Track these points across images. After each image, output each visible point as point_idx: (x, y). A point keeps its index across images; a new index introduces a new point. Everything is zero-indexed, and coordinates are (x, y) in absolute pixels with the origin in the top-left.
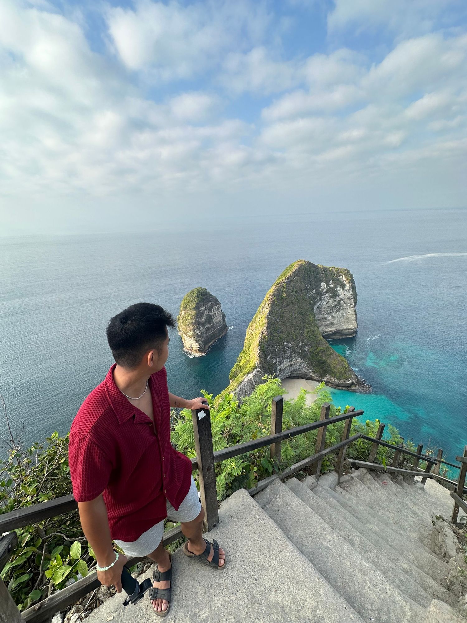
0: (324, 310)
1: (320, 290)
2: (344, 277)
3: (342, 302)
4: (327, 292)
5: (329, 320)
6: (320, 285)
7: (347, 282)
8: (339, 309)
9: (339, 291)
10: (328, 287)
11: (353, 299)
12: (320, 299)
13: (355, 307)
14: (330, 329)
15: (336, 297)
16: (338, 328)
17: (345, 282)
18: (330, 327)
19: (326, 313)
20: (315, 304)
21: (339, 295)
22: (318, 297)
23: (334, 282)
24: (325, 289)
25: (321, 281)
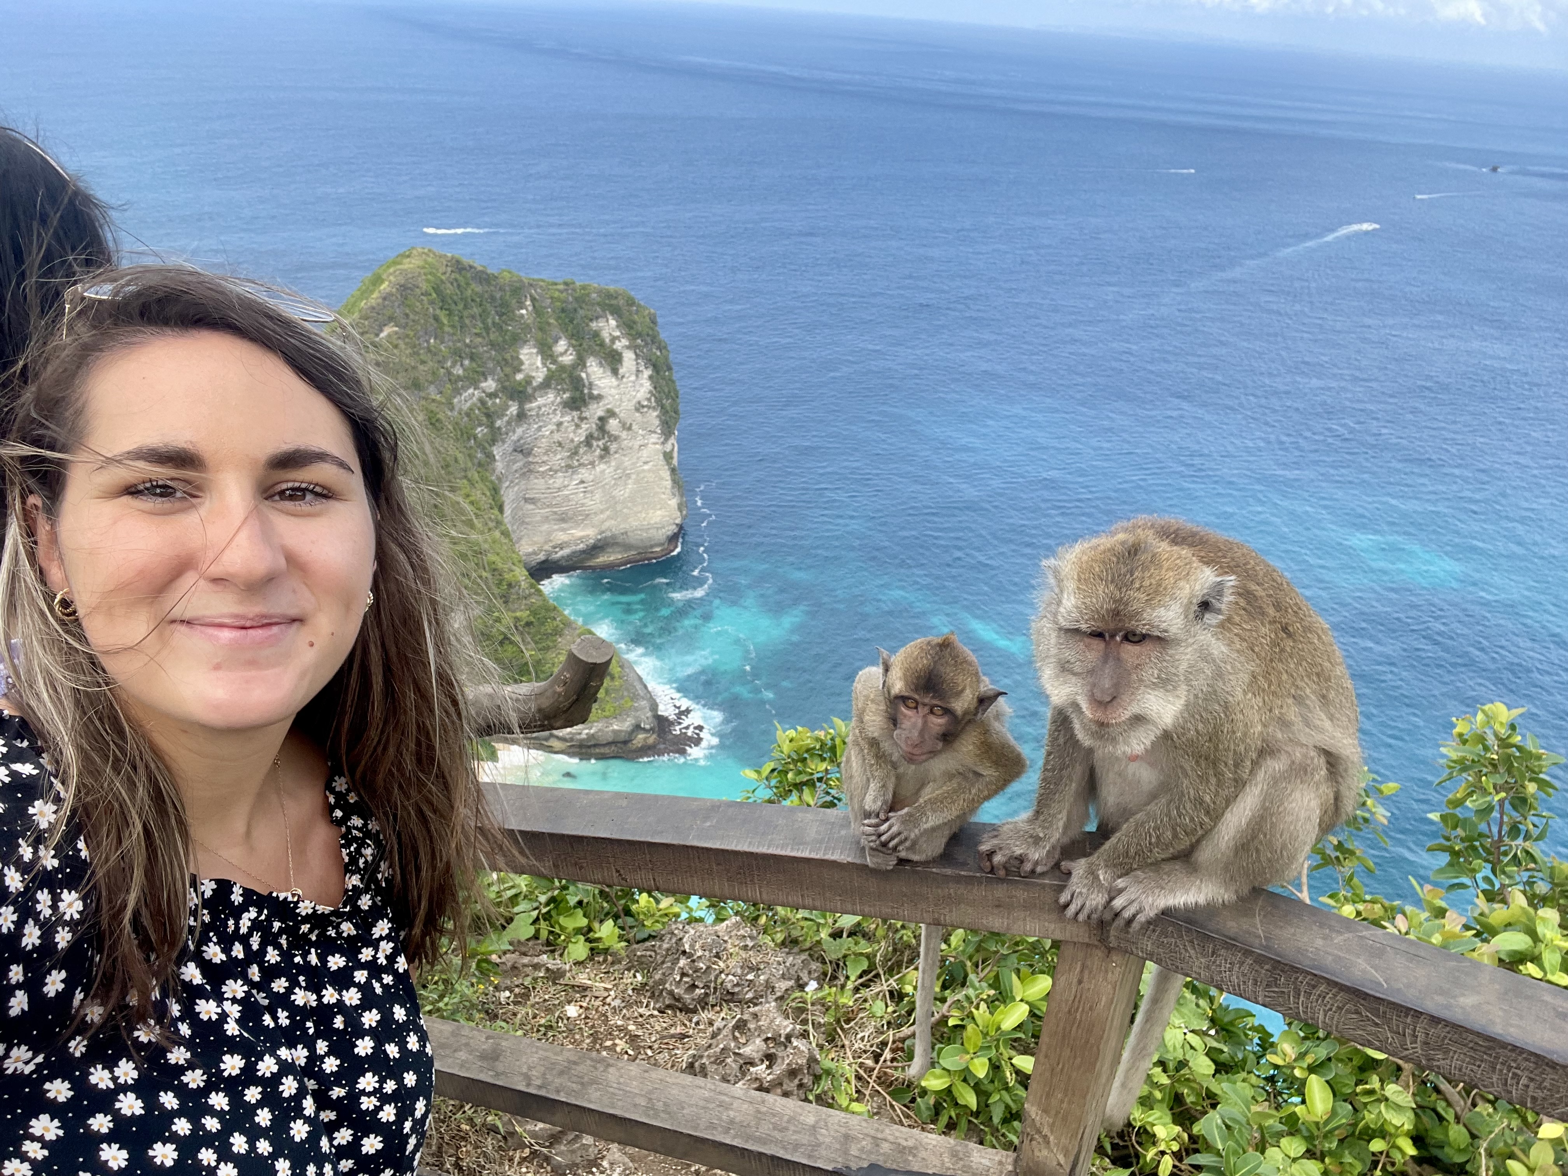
0: (545, 458)
1: (519, 377)
2: (613, 323)
3: (613, 425)
4: (546, 385)
5: (567, 498)
6: (518, 358)
7: (625, 342)
8: (606, 449)
9: (600, 379)
10: (553, 367)
11: (654, 409)
12: (522, 416)
13: (666, 440)
14: (578, 533)
15: (585, 404)
16: (607, 524)
17: (618, 345)
18: (577, 524)
19: (556, 472)
20: (495, 436)
21: (599, 398)
22: (513, 409)
23: (574, 346)
24: (540, 376)
25: (517, 340)
